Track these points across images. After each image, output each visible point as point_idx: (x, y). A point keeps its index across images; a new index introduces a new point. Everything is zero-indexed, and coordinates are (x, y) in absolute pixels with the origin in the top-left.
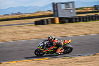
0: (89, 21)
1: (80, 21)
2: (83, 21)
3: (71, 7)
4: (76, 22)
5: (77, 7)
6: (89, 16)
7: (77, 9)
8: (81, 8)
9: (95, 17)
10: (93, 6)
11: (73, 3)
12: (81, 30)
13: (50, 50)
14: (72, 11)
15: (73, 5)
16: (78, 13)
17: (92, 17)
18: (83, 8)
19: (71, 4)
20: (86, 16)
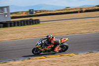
0: (24, 25)
1: (14, 26)
2: (18, 25)
3: (6, 11)
4: (11, 26)
5: (11, 11)
6: (24, 21)
7: (11, 14)
8: (16, 13)
9: (30, 21)
10: (28, 10)
11: (7, 7)
12: (16, 35)
13: (48, 49)
14: (6, 16)
15: (8, 10)
16: (13, 18)
17: (27, 21)
18: (18, 12)
19: (5, 9)
20: (21, 21)
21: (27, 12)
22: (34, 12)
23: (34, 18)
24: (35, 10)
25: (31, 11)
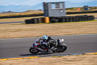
1: (69, 21)
2: (73, 21)
3: (61, 7)
4: (66, 21)
5: (67, 6)
7: (67, 9)
9: (85, 17)
10: (82, 6)
11: (63, 3)
12: (71, 30)
14: (62, 11)
15: (64, 5)
16: (68, 13)
17: (82, 17)
19: (61, 5)
21: (82, 8)
22: (89, 9)
23: (89, 15)
24: (90, 6)
25: (85, 8)
